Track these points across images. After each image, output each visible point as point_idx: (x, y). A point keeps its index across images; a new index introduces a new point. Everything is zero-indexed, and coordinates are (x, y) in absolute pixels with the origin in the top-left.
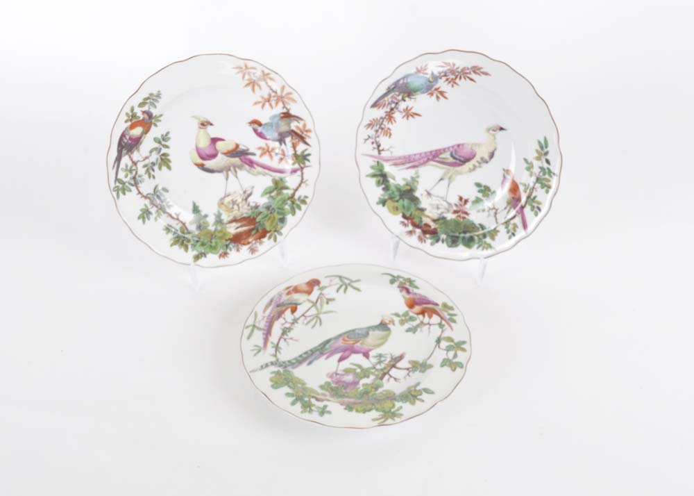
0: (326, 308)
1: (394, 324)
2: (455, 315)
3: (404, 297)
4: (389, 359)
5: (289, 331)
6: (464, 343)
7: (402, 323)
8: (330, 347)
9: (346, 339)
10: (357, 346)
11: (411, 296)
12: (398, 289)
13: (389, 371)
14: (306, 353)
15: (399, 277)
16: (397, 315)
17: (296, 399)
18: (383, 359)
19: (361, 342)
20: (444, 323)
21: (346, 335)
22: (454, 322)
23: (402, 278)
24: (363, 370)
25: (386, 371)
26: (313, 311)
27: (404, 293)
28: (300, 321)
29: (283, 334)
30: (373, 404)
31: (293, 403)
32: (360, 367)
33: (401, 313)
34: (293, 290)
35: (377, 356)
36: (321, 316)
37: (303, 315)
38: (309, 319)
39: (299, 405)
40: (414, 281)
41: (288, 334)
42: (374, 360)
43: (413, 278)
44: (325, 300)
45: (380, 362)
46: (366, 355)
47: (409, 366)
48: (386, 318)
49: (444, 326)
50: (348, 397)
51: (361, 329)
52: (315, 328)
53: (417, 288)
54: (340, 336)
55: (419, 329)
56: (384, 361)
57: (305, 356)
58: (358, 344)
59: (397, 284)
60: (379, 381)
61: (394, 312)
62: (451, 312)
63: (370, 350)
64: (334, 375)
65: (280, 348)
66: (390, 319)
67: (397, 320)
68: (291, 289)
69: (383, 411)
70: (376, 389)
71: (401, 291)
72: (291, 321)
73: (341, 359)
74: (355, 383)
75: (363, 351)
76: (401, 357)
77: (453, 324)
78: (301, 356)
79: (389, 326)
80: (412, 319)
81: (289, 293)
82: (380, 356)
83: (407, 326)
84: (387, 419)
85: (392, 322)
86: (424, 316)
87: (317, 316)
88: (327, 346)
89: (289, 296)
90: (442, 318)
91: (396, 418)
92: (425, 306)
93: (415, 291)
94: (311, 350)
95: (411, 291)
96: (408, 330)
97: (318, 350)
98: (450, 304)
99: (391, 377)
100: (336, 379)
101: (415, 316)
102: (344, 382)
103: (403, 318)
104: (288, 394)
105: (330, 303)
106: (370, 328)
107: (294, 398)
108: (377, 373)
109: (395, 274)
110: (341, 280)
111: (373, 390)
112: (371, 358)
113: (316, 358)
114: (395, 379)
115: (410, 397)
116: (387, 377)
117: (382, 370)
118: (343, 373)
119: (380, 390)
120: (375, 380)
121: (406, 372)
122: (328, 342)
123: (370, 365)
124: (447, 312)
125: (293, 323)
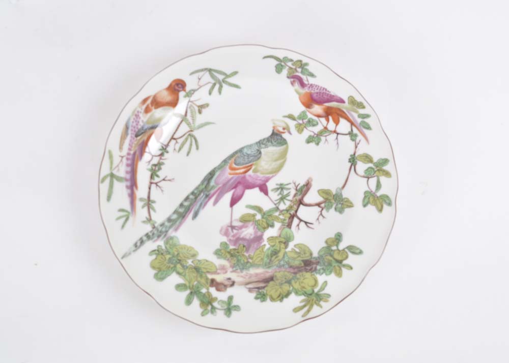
0: (200, 119)
1: (290, 133)
2: (368, 116)
3: (297, 92)
4: (293, 192)
5: (160, 169)
6: (386, 161)
7: (300, 129)
8: (217, 183)
9: (234, 166)
10: (250, 176)
11: (306, 90)
12: (289, 81)
13: (296, 211)
14: (187, 199)
15: (286, 59)
16: (291, 117)
17: (191, 293)
18: (285, 192)
19: (253, 167)
20: (355, 131)
21: (233, 160)
22: (369, 128)
23: (291, 60)
24: (264, 215)
25: (292, 212)
26: (184, 128)
27: (297, 86)
28: (170, 149)
29: (152, 177)
30: (289, 282)
31: (189, 302)
32: (259, 209)
33: (296, 115)
34: (152, 103)
35: (278, 189)
36: (195, 133)
37: (172, 138)
38: (180, 141)
39: (196, 302)
40: (306, 64)
41: (159, 173)
42: (275, 196)
43: (305, 60)
44: (197, 109)
45: (282, 199)
46: (264, 189)
47: (320, 199)
48: (278, 123)
49: (356, 135)
50: (253, 265)
51: (250, 146)
52: (190, 155)
53: (312, 75)
54: (225, 161)
55: (323, 138)
56: (288, 195)
57: (186, 204)
58: (250, 172)
59: (285, 72)
60: (287, 230)
61: (287, 114)
62: (362, 111)
63: (267, 180)
64: (230, 229)
65: (154, 202)
66: (284, 125)
67: (292, 124)
68: (149, 102)
69: (305, 294)
70: (286, 244)
71: (292, 83)
72: (160, 152)
73: (234, 202)
74: (259, 239)
75: (259, 182)
76: (308, 186)
77: (366, 132)
78: (181, 205)
79: (284, 136)
80: (311, 123)
81: (147, 110)
82: (281, 187)
83: (307, 133)
84: (312, 306)
85: (287, 129)
86: (328, 120)
87: (190, 135)
88: (212, 183)
89: (149, 115)
90: (352, 124)
91: (322, 303)
92: (327, 104)
93: (311, 81)
94: (193, 193)
95: (306, 82)
96: (309, 141)
97: (201, 191)
98: (359, 99)
99: (301, 220)
100: (233, 236)
101: (316, 118)
102: (243, 239)
103: (301, 122)
104: (179, 287)
105: (204, 111)
106: (260, 143)
107: (188, 292)
108: (281, 217)
109: (281, 54)
110: (213, 76)
111: (283, 246)
112: (270, 193)
113: (203, 205)
114: (306, 223)
115: (334, 264)
116: (296, 221)
117: (287, 211)
118: (240, 224)
119: (291, 245)
120: (281, 229)
121: (318, 209)
122: (211, 174)
123: (272, 206)
124: (356, 112)
125: (162, 155)
